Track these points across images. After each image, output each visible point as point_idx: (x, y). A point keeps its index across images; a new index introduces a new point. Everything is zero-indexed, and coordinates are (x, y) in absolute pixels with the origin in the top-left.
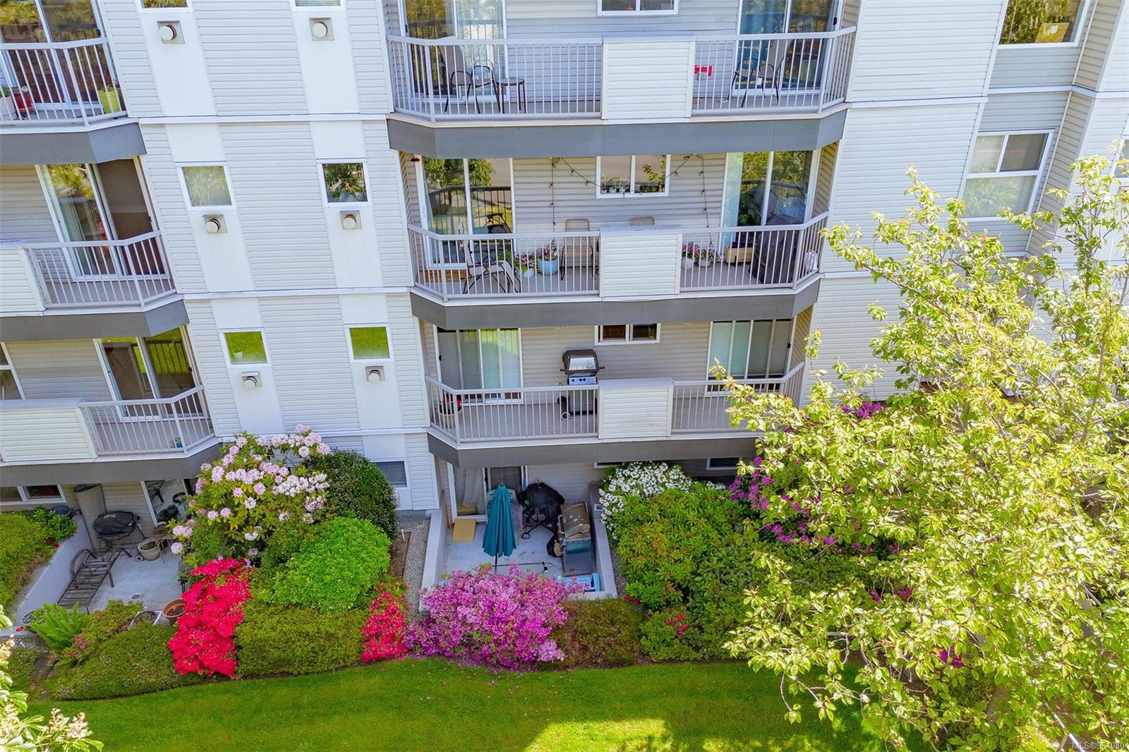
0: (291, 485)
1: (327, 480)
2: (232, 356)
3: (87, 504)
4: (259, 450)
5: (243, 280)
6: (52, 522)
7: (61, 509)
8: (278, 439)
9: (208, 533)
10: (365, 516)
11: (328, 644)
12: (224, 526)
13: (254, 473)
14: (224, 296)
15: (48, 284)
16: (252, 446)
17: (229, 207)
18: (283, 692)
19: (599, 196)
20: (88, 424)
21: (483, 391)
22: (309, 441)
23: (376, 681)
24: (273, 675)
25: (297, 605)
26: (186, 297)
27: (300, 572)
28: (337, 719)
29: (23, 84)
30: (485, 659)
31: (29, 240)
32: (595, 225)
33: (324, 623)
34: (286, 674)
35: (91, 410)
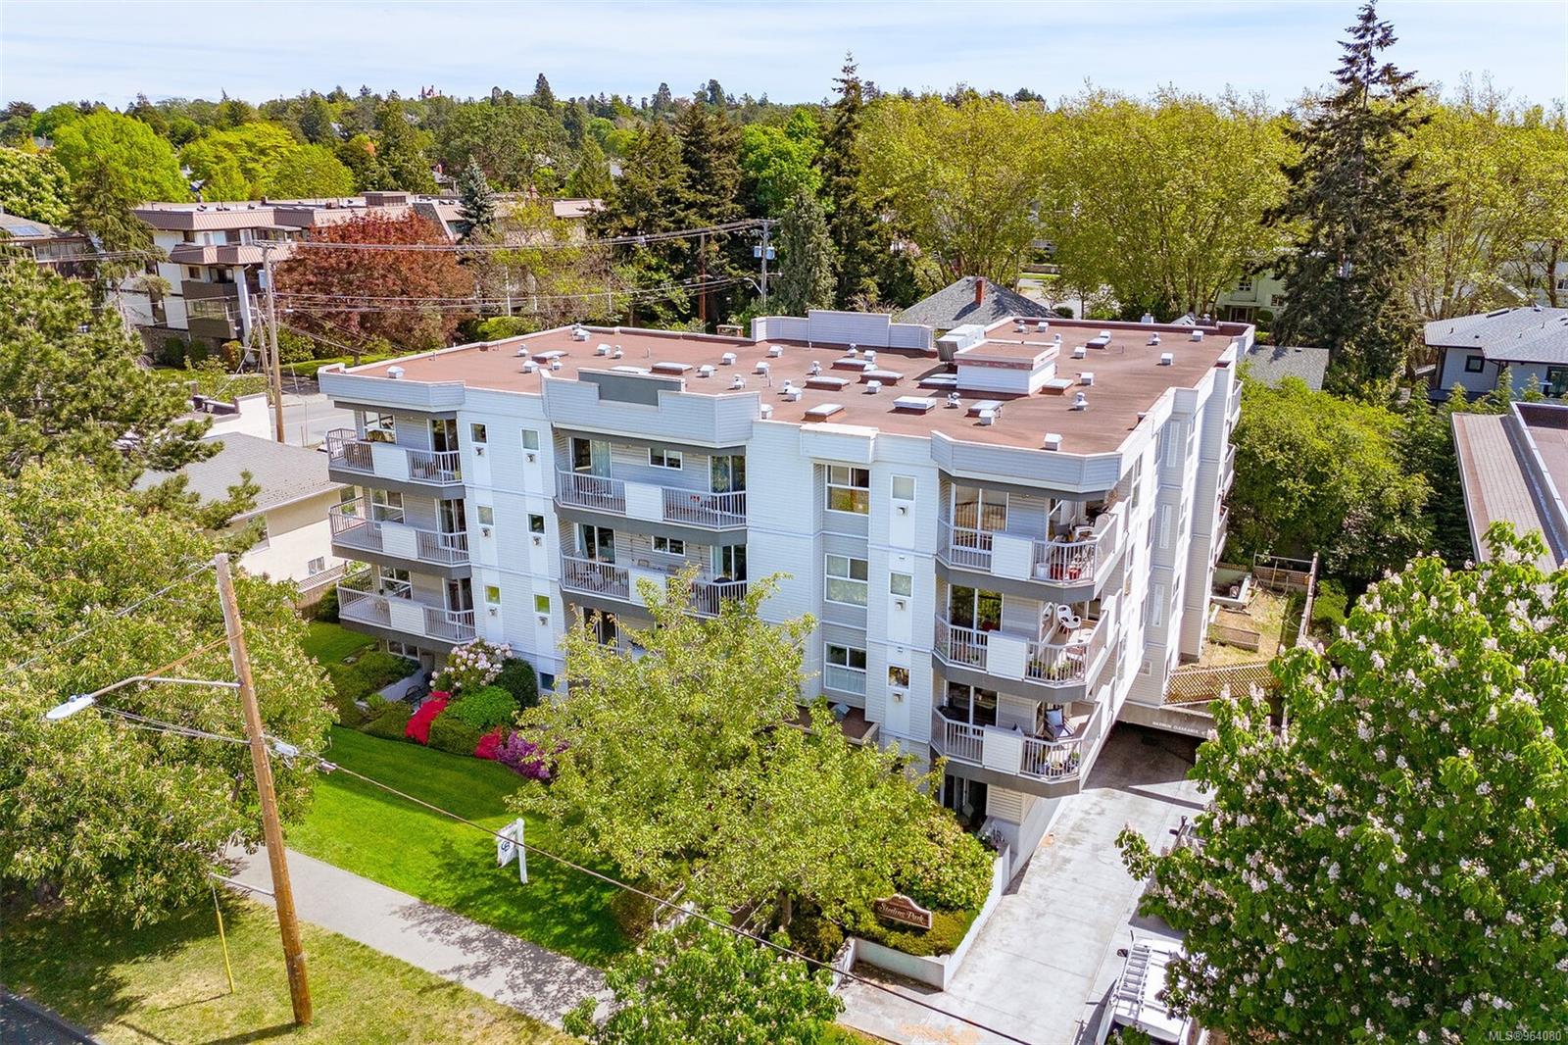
1: (502, 668)
2: (489, 598)
4: (483, 647)
5: (495, 561)
9: (444, 678)
10: (509, 690)
11: (461, 739)
13: (472, 655)
14: (487, 568)
15: (423, 545)
16: (480, 644)
17: (491, 526)
19: (653, 550)
20: (426, 617)
22: (505, 648)
23: (474, 764)
24: (437, 748)
25: (457, 718)
26: (472, 564)
27: (465, 703)
29: (435, 462)
30: (521, 770)
31: (422, 527)
32: (652, 565)
33: (461, 729)
34: (442, 750)
35: (430, 611)
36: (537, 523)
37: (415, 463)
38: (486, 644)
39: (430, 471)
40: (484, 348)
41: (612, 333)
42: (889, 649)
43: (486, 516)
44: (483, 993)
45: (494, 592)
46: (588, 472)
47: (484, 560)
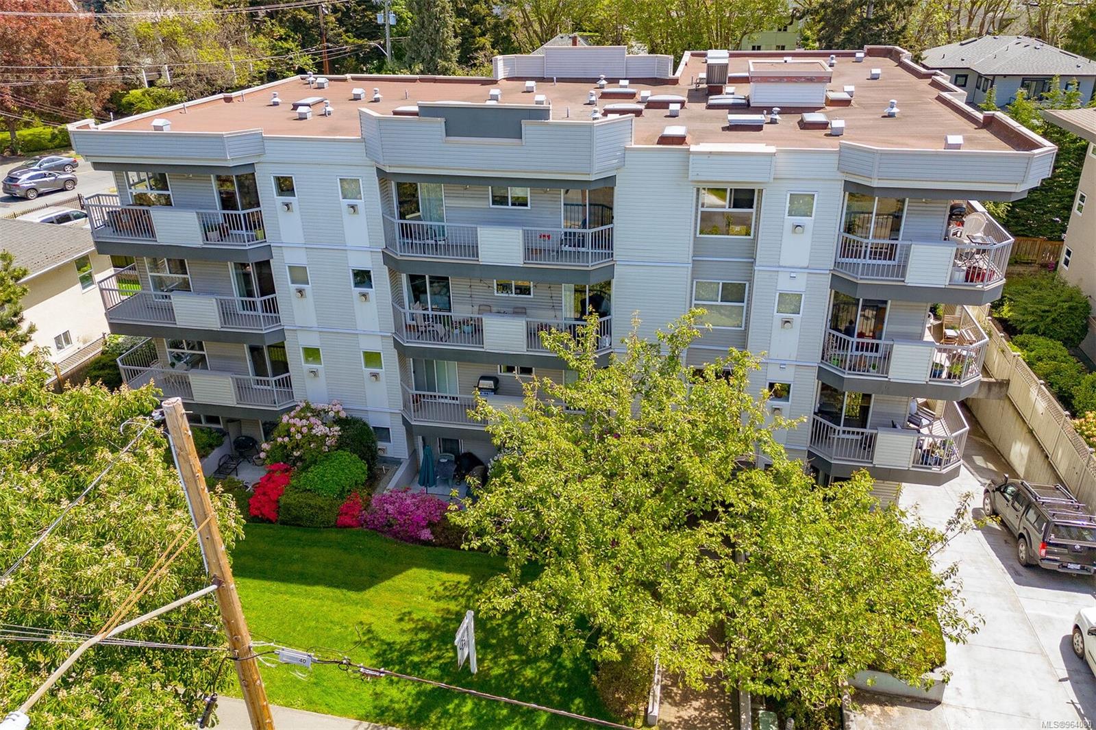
0: (320, 430)
1: (340, 430)
2: (306, 359)
3: (232, 430)
4: (313, 411)
5: (313, 322)
6: (213, 436)
7: (218, 430)
8: (320, 406)
9: (277, 449)
10: (355, 452)
11: (319, 512)
12: (284, 447)
13: (304, 422)
14: (303, 329)
15: (223, 313)
16: (308, 408)
17: (307, 286)
18: (295, 533)
19: (496, 294)
20: (234, 386)
21: (437, 394)
22: (336, 408)
23: (340, 536)
24: (293, 525)
25: (309, 490)
26: (285, 327)
27: (313, 473)
28: (315, 548)
29: (226, 222)
30: (395, 535)
31: (218, 294)
32: (494, 309)
33: (319, 501)
34: (299, 525)
35: (237, 379)
36: (363, 278)
37: (207, 228)
38: (313, 406)
39: (224, 233)
40: (228, 100)
41: (345, 80)
42: (770, 367)
43: (299, 275)
45: (312, 354)
46: (419, 218)
47: (299, 322)
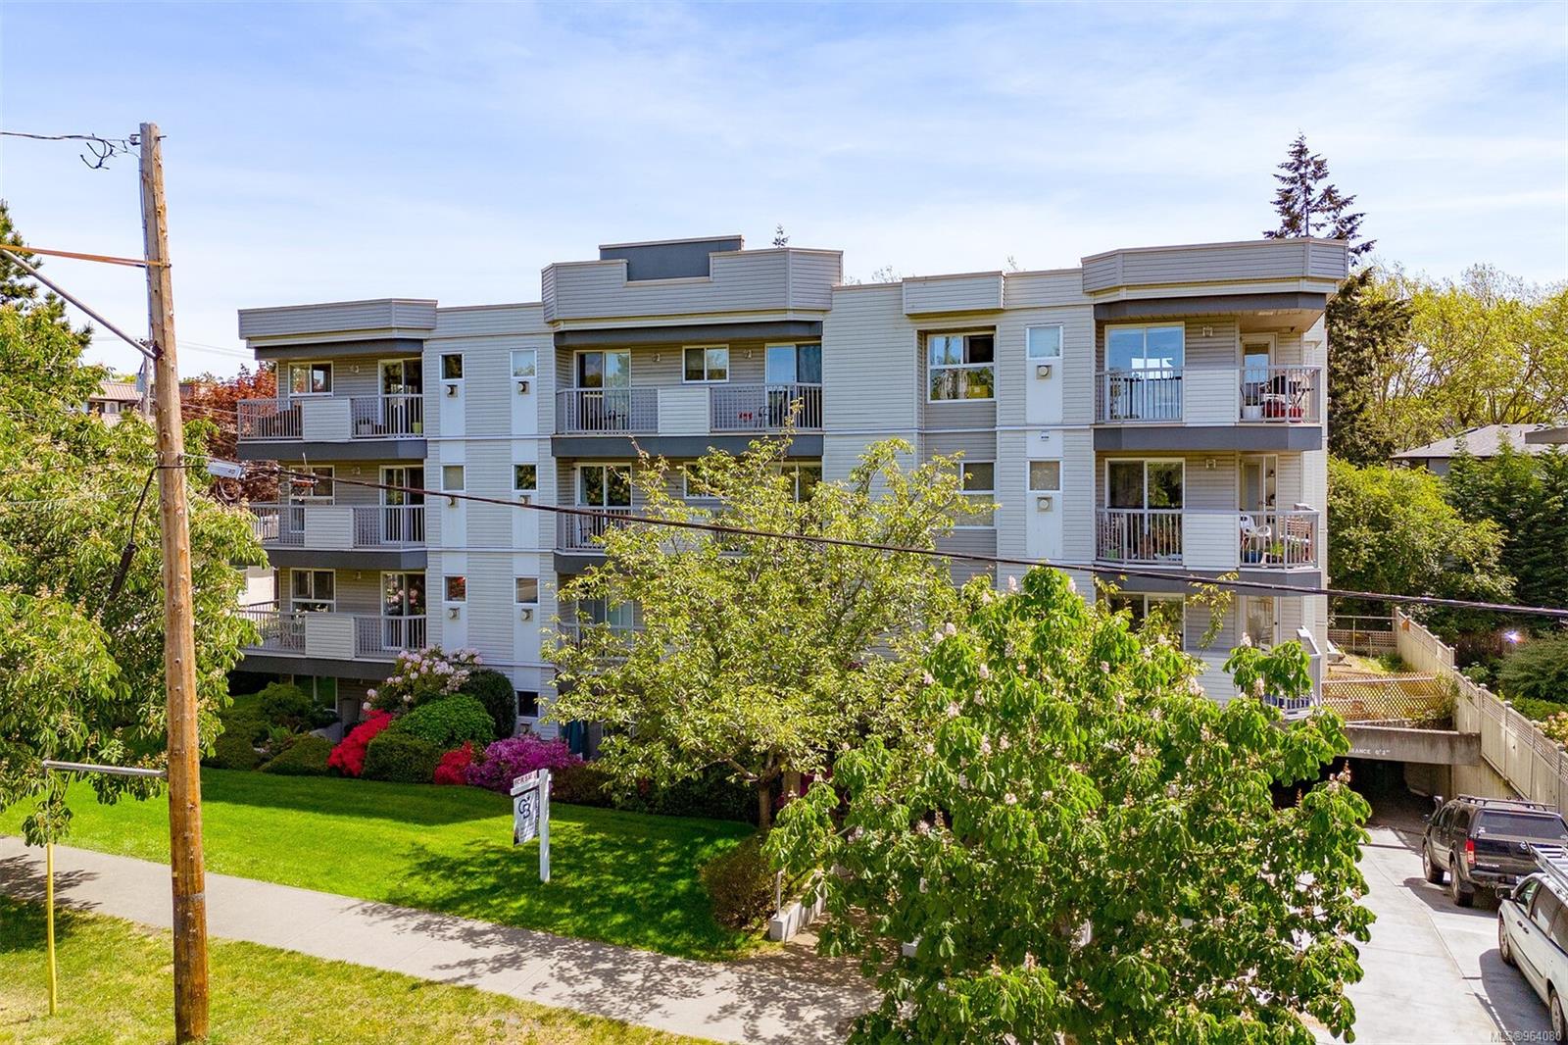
1: (469, 674)
2: (448, 593)
5: (462, 540)
10: (481, 701)
11: (414, 757)
12: (392, 688)
14: (449, 550)
17: (461, 491)
20: (356, 631)
26: (429, 548)
33: (414, 743)
36: (526, 476)
37: (359, 419)
43: (454, 478)
44: (512, 994)
45: (456, 588)
47: (446, 542)
